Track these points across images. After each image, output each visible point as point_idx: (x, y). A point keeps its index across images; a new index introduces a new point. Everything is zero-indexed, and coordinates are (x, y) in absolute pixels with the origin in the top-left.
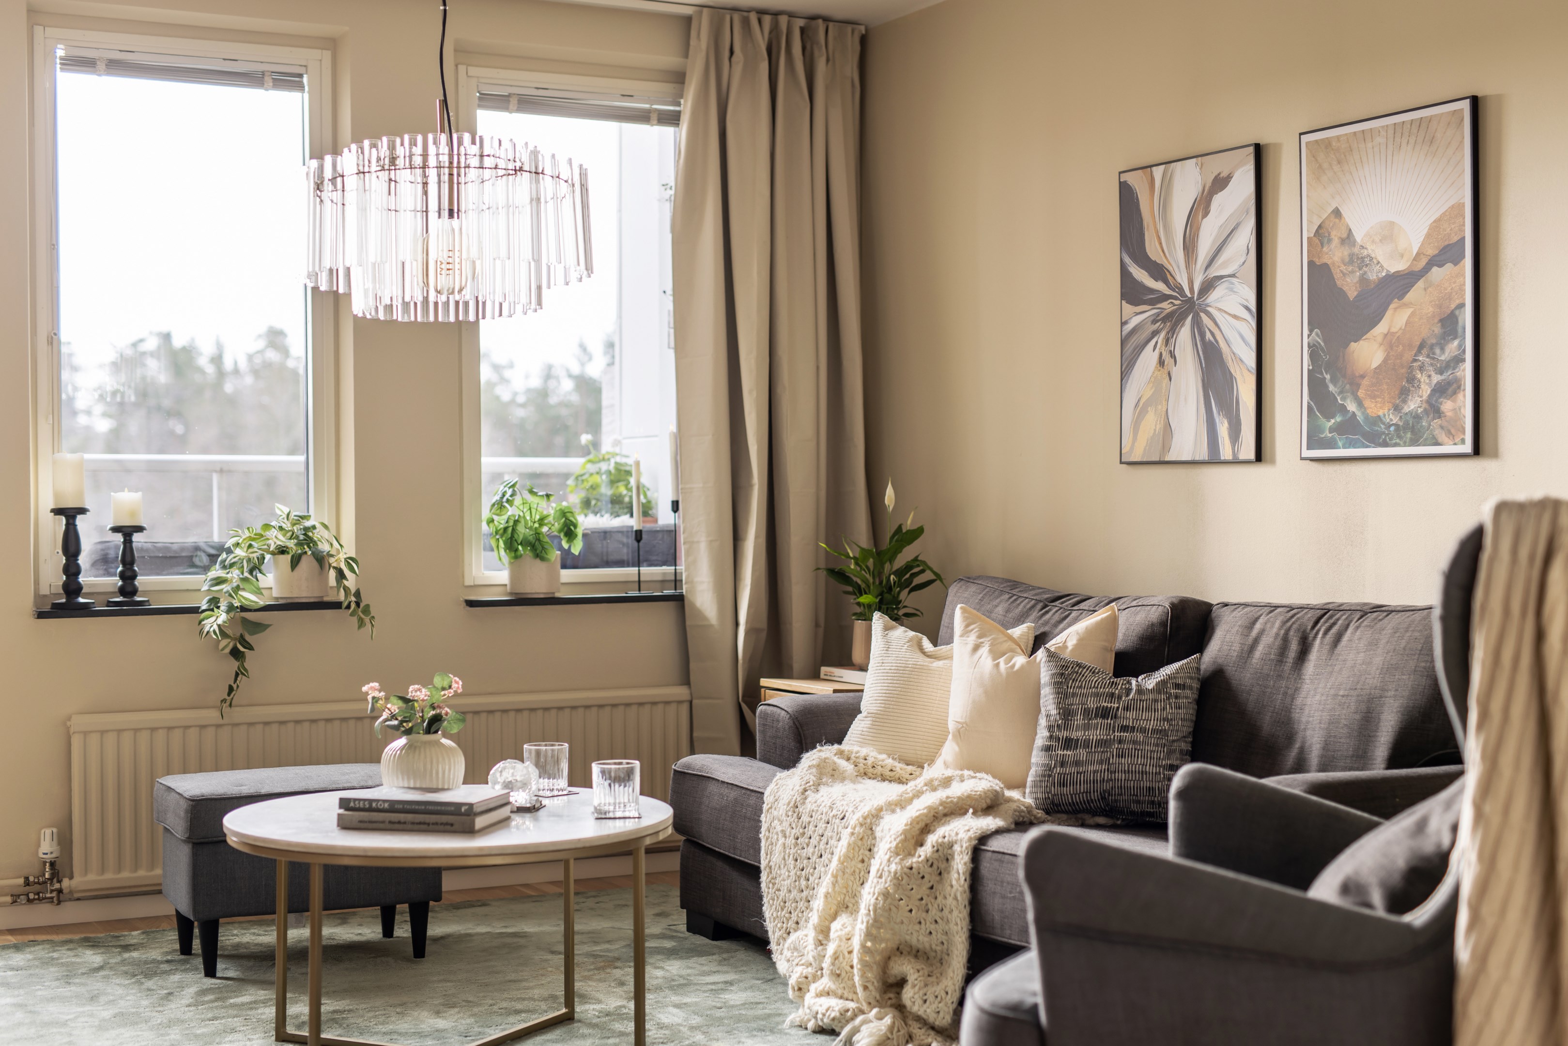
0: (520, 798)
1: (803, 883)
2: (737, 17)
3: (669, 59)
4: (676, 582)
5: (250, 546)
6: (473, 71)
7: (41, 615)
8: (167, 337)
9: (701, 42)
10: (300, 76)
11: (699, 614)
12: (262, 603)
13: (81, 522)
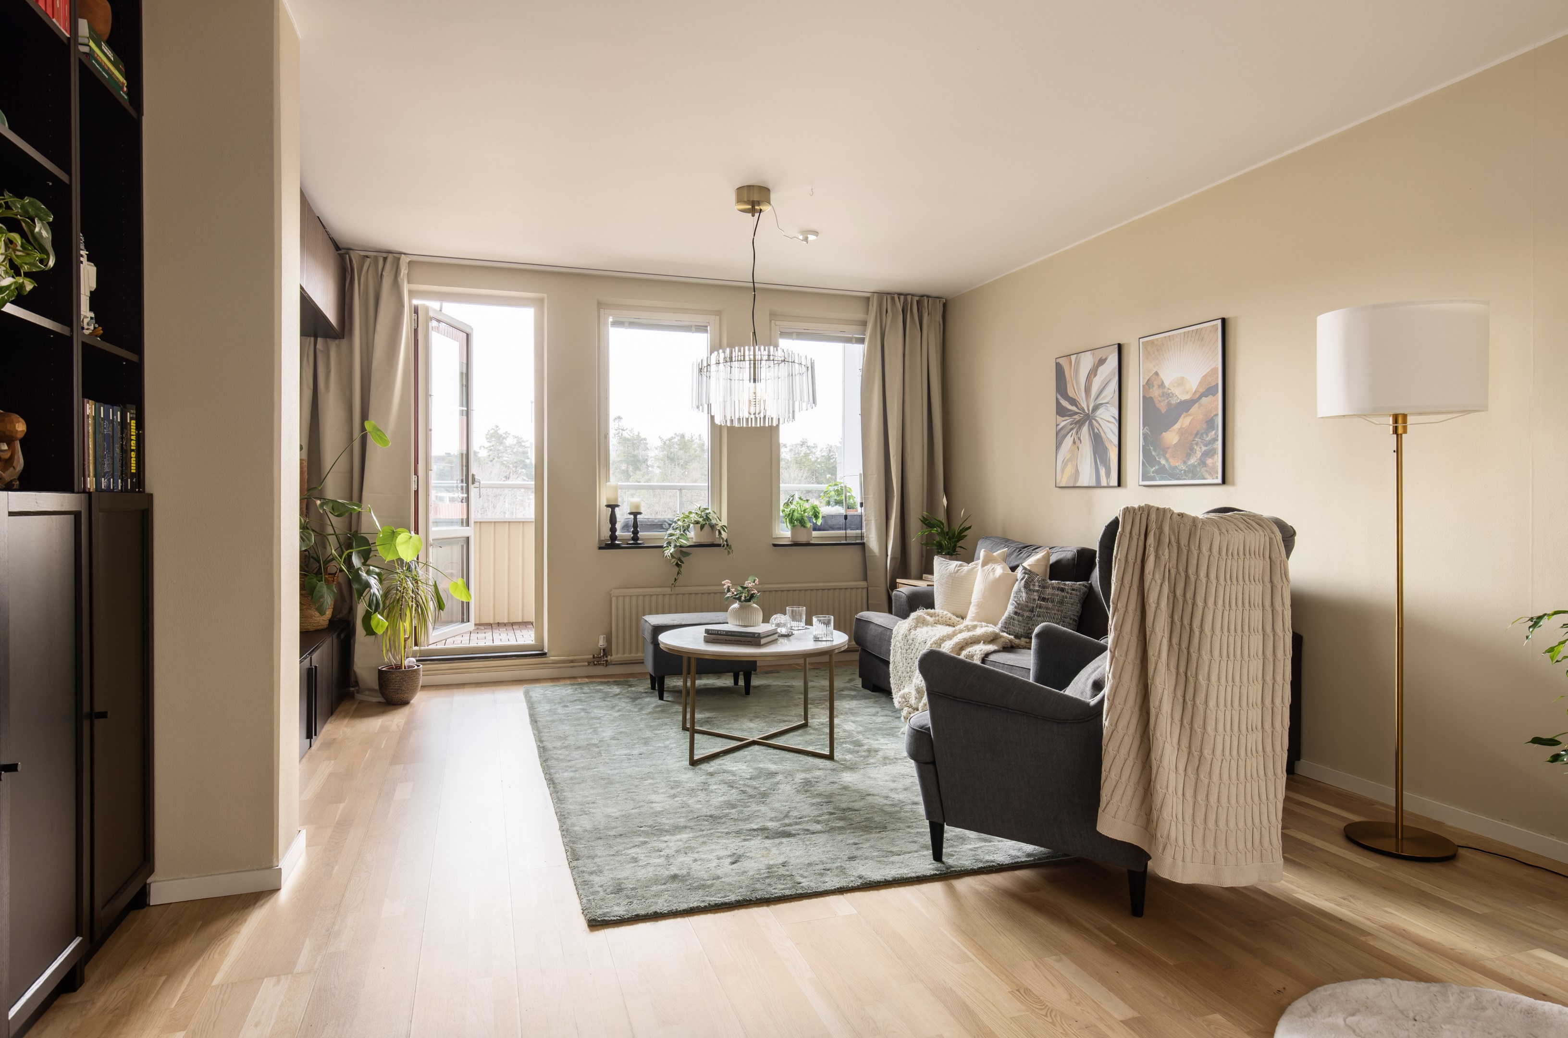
0: (783, 630)
1: (909, 669)
2: (889, 297)
3: (860, 316)
4: (862, 537)
5: (684, 521)
6: (778, 323)
7: (600, 548)
8: (683, 436)
9: (874, 307)
10: (707, 327)
11: (871, 550)
12: (688, 544)
13: (617, 509)
